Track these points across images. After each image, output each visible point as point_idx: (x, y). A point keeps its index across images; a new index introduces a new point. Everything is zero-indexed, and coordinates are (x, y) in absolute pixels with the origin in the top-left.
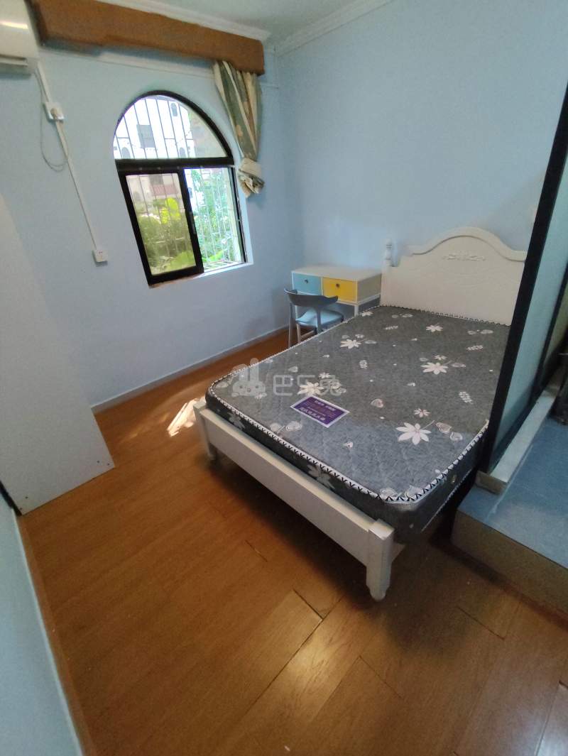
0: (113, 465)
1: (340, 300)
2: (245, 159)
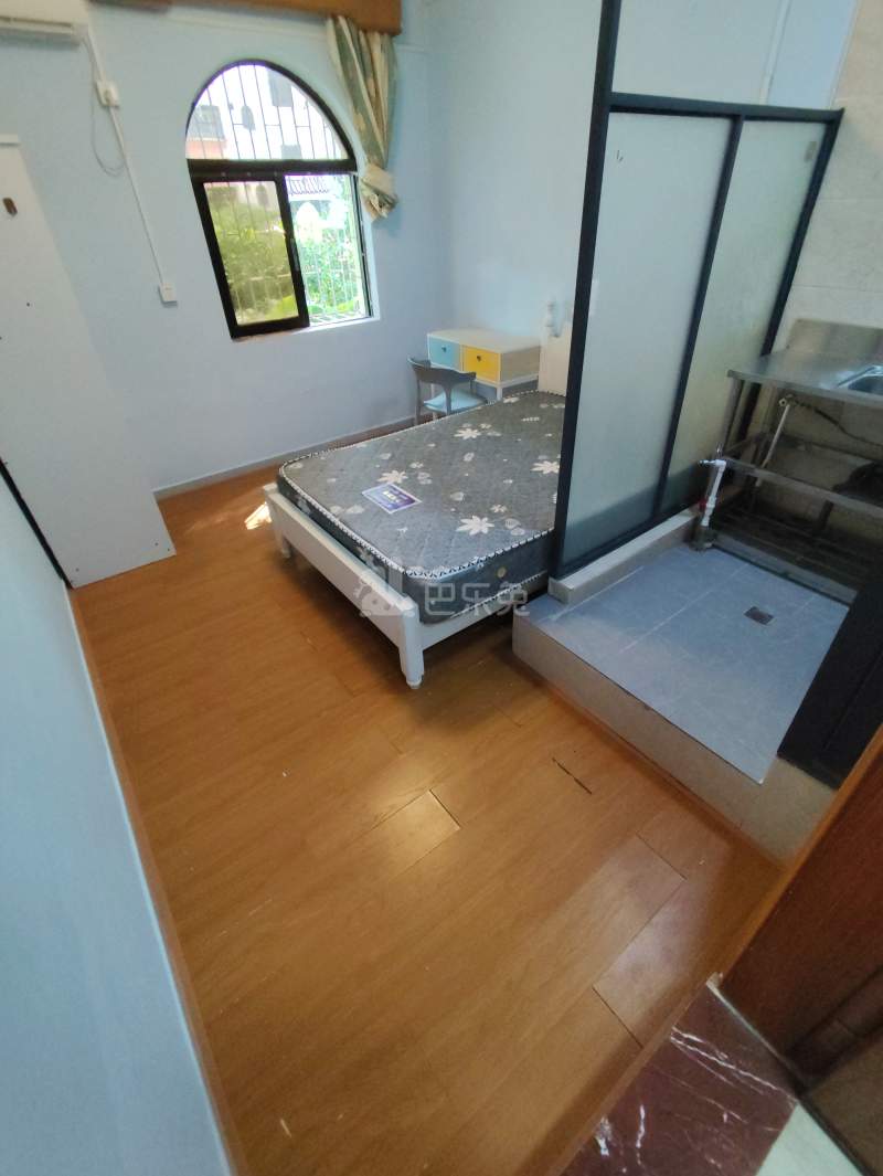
0: (173, 552)
1: (479, 379)
2: (369, 165)
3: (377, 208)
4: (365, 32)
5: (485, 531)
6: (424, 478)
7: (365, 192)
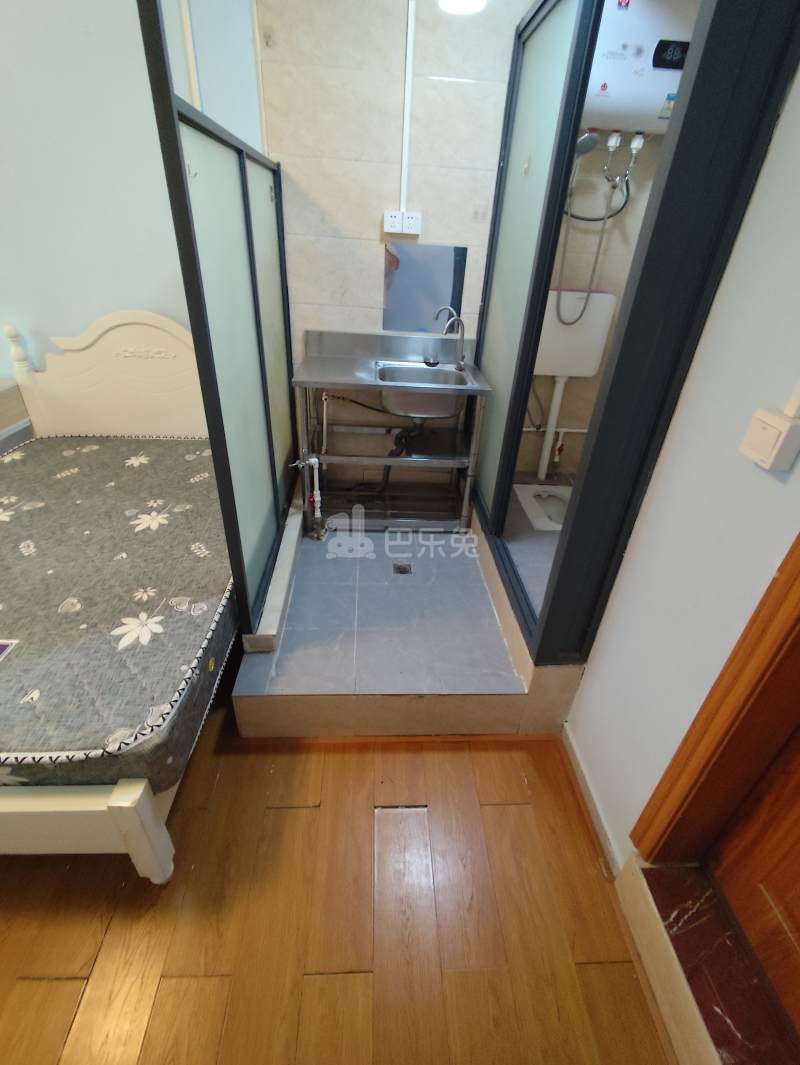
5: (158, 629)
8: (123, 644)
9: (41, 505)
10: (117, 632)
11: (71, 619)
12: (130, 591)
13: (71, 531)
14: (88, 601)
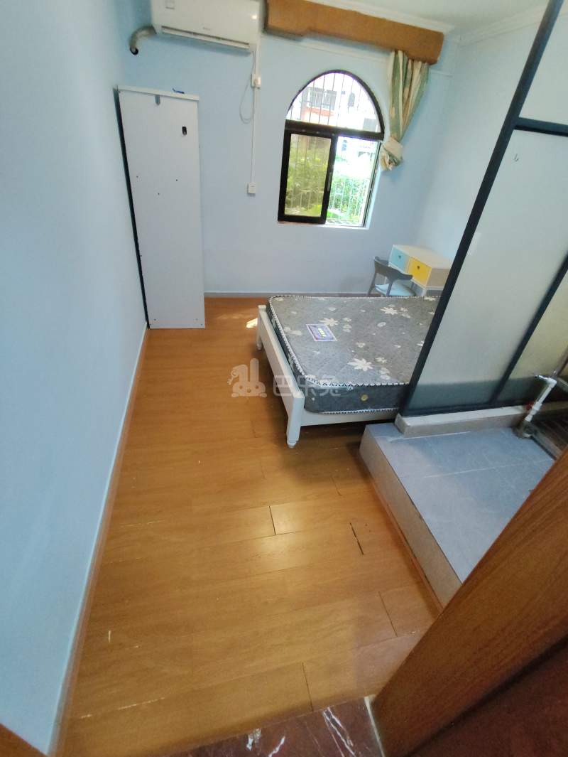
0: (204, 327)
2: (391, 138)
3: (387, 163)
4: (413, 60)
5: (365, 369)
6: (347, 328)
7: (383, 153)
8: (350, 363)
9: (409, 317)
10: (356, 360)
11: (356, 347)
12: (379, 356)
13: (400, 329)
14: (366, 348)
